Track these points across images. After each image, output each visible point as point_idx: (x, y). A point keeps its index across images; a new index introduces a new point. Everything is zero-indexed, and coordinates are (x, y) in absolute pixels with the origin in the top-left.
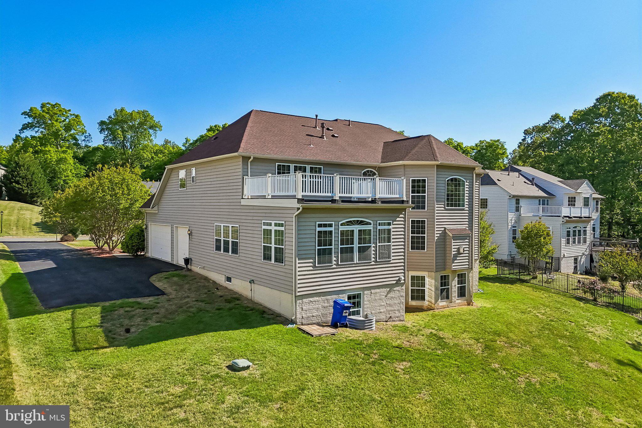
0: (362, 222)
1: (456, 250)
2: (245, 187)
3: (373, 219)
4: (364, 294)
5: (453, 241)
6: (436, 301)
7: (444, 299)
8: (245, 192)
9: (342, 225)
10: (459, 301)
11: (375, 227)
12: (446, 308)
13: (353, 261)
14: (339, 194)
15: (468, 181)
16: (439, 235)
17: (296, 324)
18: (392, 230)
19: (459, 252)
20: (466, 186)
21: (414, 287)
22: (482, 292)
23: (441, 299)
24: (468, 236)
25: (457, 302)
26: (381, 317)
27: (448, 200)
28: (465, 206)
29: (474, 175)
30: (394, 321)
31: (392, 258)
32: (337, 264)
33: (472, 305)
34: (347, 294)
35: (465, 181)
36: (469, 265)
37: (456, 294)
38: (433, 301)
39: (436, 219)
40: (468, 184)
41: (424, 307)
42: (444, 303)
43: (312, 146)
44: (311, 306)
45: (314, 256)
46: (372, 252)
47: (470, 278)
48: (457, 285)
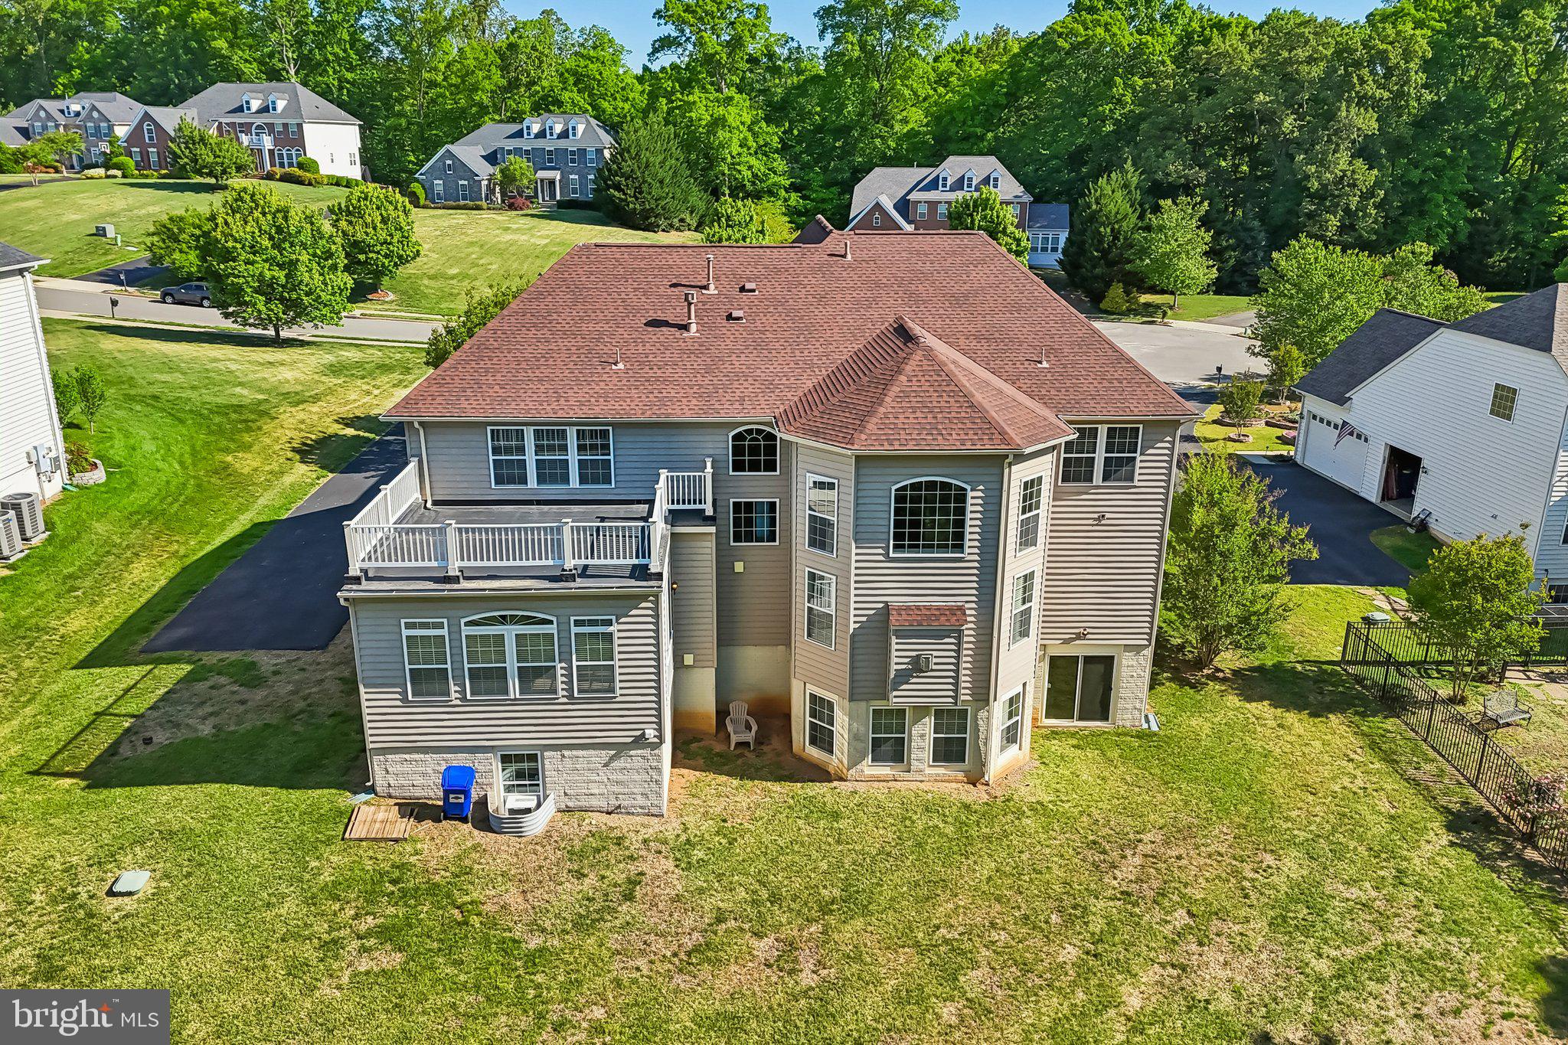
0: (524, 618)
1: (906, 660)
3: (557, 612)
4: (544, 757)
5: (895, 641)
6: (854, 763)
7: (882, 760)
10: (941, 771)
11: (563, 629)
12: (888, 781)
13: (507, 693)
14: (458, 564)
15: (981, 487)
16: (864, 619)
17: (376, 794)
18: (616, 635)
19: (918, 666)
20: (970, 501)
21: (815, 718)
22: (1154, 728)
23: (873, 761)
24: (954, 631)
25: (928, 771)
26: (595, 802)
27: (898, 536)
28: (967, 550)
29: (1006, 471)
30: (633, 814)
31: (619, 692)
32: (464, 699)
33: (988, 785)
34: (499, 753)
35: (968, 488)
36: (955, 698)
37: (928, 754)
38: (845, 762)
39: (856, 582)
40: (980, 494)
41: (831, 770)
42: (885, 770)
43: (621, 366)
44: (406, 768)
45: (402, 681)
46: (560, 679)
47: (980, 722)
48: (933, 735)
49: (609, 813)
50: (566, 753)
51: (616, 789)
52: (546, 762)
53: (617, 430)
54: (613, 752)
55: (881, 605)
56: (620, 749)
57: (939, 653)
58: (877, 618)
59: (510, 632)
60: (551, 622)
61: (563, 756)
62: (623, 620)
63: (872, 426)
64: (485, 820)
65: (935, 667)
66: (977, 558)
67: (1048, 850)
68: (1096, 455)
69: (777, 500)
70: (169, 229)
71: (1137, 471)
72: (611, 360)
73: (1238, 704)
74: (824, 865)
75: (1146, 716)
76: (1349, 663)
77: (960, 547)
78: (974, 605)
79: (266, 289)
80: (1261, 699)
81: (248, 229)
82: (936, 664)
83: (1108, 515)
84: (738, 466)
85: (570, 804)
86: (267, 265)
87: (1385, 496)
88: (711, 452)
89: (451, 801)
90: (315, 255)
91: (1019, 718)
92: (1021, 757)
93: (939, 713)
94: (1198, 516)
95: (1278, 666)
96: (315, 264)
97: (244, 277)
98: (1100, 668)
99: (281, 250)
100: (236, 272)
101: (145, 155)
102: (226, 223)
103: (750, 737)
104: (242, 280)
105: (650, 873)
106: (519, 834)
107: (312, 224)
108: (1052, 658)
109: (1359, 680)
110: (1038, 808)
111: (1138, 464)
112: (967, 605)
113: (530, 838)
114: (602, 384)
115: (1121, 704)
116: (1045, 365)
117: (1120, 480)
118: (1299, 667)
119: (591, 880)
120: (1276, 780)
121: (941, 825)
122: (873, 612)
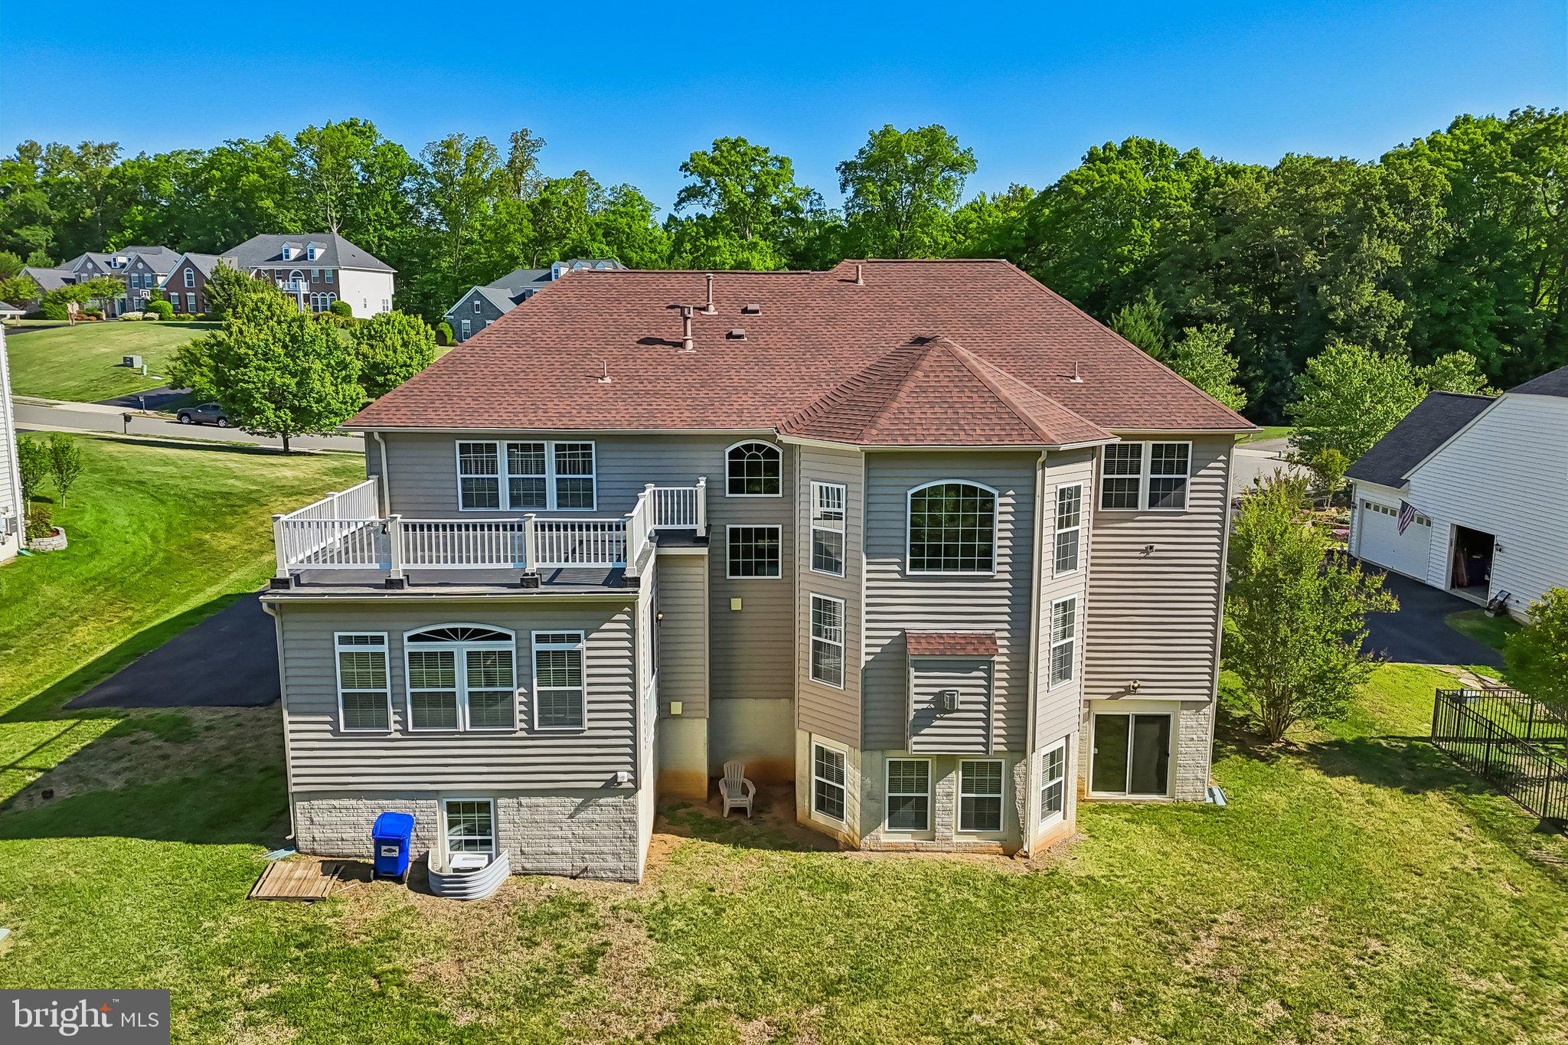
0: (478, 632)
1: (928, 698)
3: (517, 625)
4: (497, 805)
5: (914, 674)
6: (867, 828)
7: (902, 825)
10: (971, 839)
11: (523, 646)
12: (908, 851)
13: (455, 725)
14: (402, 566)
15: (1011, 492)
16: (878, 650)
17: (298, 851)
18: (585, 654)
19: (942, 705)
20: (998, 509)
21: (823, 776)
22: (1221, 802)
23: (890, 826)
24: (983, 662)
25: (956, 839)
26: (557, 864)
27: (917, 550)
28: (996, 568)
29: (1039, 473)
30: (602, 879)
31: (587, 724)
32: (404, 731)
33: (1027, 857)
34: (445, 800)
35: (996, 493)
36: (986, 745)
37: (956, 818)
38: (857, 828)
39: (868, 605)
40: (1010, 500)
41: (840, 838)
42: (905, 838)
43: (608, 380)
44: (335, 817)
45: (332, 708)
46: (518, 708)
47: (1017, 779)
48: (961, 795)
49: (574, 878)
50: (524, 800)
51: (582, 847)
52: (500, 812)
53: (601, 447)
54: (580, 800)
55: (897, 633)
56: (589, 796)
57: (965, 688)
58: (894, 649)
59: (461, 649)
60: (508, 637)
61: (520, 805)
62: (594, 635)
63: (884, 421)
64: (424, 881)
65: (961, 707)
66: (1008, 576)
67: (1103, 929)
68: (1140, 476)
69: (780, 527)
70: (192, 354)
71: (1188, 495)
72: (597, 375)
73: (1317, 779)
74: (830, 940)
75: (1210, 790)
76: (1441, 739)
77: (987, 565)
78: (1006, 634)
79: (278, 397)
80: (1344, 774)
81: (262, 336)
82: (962, 703)
83: (1156, 547)
84: (736, 487)
85: (528, 866)
86: (279, 373)
87: (1455, 583)
88: (705, 470)
89: (383, 854)
90: (328, 365)
91: (1062, 778)
92: (1066, 828)
93: (967, 768)
94: (1258, 558)
95: (1360, 742)
96: (328, 374)
97: (254, 383)
98: (1154, 729)
99: (294, 358)
100: (246, 378)
101: (183, 299)
102: (241, 332)
103: (746, 802)
104: (251, 386)
105: (617, 943)
106: (462, 897)
107: (328, 335)
108: (1097, 716)
109: (1457, 757)
110: (1088, 883)
111: (1189, 487)
112: (998, 634)
113: (476, 902)
114: (586, 397)
115: (1180, 773)
116: (1078, 380)
117: (1169, 506)
118: (1384, 743)
119: (545, 950)
120: (1373, 860)
121: (972, 899)
122: (887, 641)
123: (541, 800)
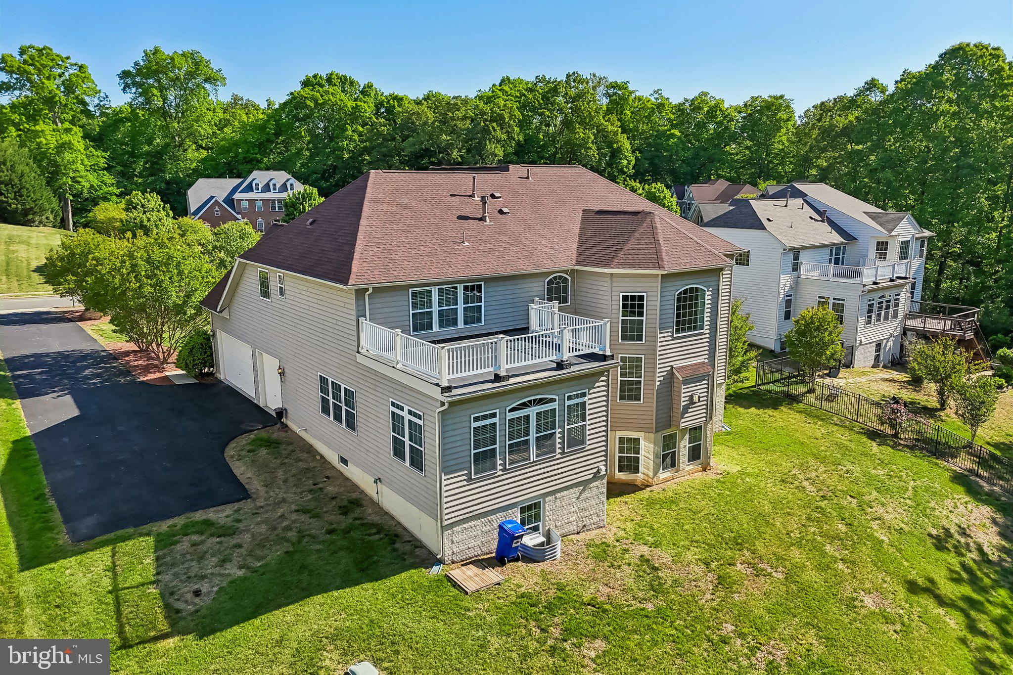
0: (541, 400)
1: (687, 399)
2: (362, 336)
3: (559, 392)
4: (544, 502)
5: (683, 387)
6: (655, 473)
7: (667, 468)
8: (362, 343)
9: (510, 411)
10: (691, 467)
11: (561, 404)
12: (670, 480)
13: (528, 458)
14: (507, 366)
15: (711, 289)
16: (662, 378)
17: (444, 564)
18: (588, 402)
19: (692, 401)
20: (706, 298)
21: (624, 453)
22: (728, 429)
23: (663, 469)
24: (706, 376)
25: (686, 469)
26: (571, 528)
27: (678, 323)
28: (705, 328)
29: (721, 278)
30: (590, 530)
31: (587, 443)
32: (504, 469)
33: (710, 469)
34: (518, 507)
35: (706, 290)
36: (706, 417)
37: (686, 458)
38: (650, 474)
39: (659, 355)
40: (711, 293)
42: (668, 474)
44: (465, 534)
45: (468, 465)
46: (558, 441)
47: (708, 432)
48: (688, 446)
49: (578, 533)
50: (558, 495)
51: (582, 514)
52: (546, 505)
53: (486, 284)
54: (582, 488)
55: (670, 368)
56: (585, 484)
57: (699, 390)
58: (668, 376)
59: (532, 412)
60: (555, 400)
61: (556, 498)
62: (592, 391)
63: (664, 257)
65: (699, 400)
66: (708, 331)
72: (459, 240)
73: (746, 411)
77: (702, 327)
80: (750, 407)
82: (700, 398)
93: (690, 431)
95: (735, 392)
105: (645, 554)
109: (770, 391)
112: (705, 361)
118: (743, 392)
119: (627, 567)
120: (800, 437)
122: (665, 373)
123: (565, 493)
